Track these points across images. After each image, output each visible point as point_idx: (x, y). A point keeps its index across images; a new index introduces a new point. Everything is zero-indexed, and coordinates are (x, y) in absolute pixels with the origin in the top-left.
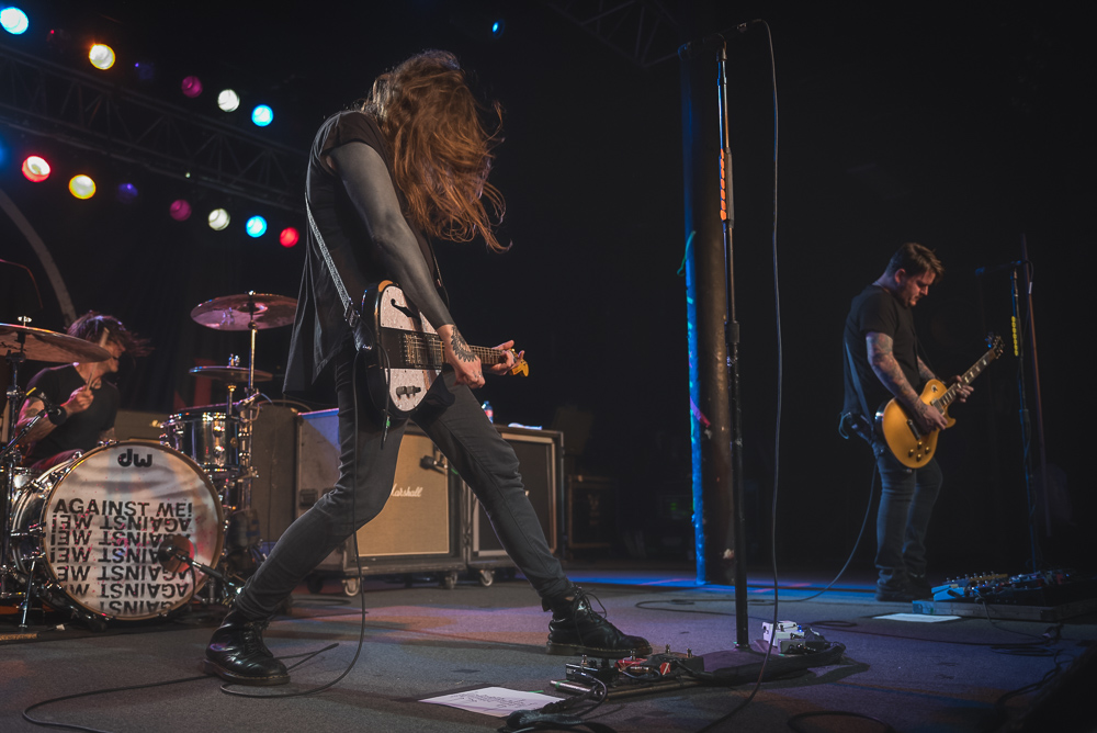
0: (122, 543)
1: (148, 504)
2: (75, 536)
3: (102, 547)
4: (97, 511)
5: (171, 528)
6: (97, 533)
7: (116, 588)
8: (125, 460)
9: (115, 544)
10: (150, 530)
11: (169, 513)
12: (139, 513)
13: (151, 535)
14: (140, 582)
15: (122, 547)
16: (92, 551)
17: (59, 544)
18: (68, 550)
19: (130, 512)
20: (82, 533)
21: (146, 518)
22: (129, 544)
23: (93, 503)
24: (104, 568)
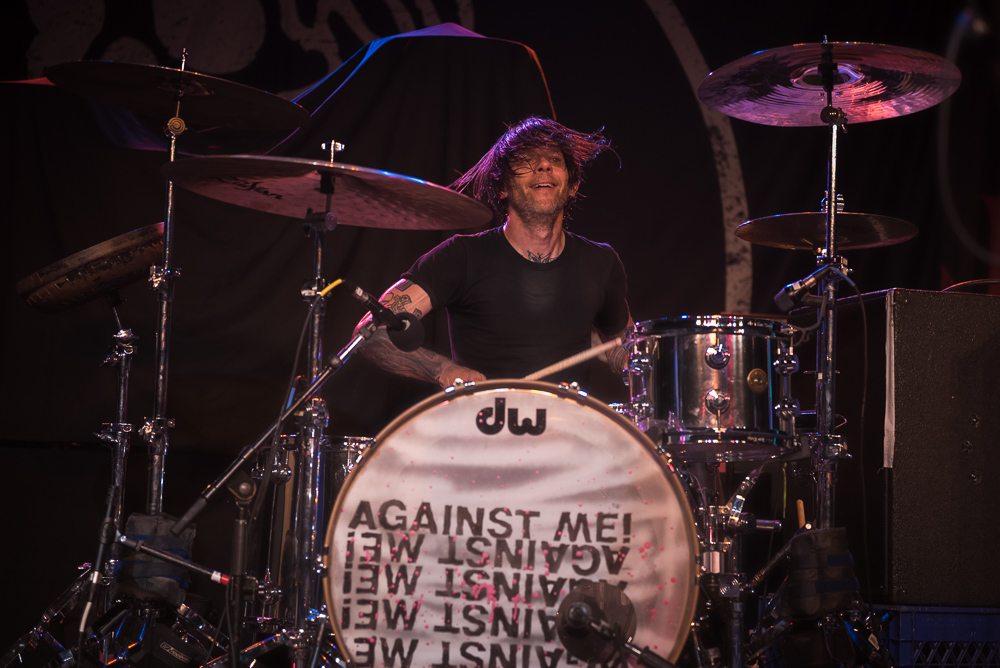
0: (482, 594)
1: (537, 514)
2: (389, 575)
3: (442, 600)
4: (432, 526)
5: (586, 565)
6: (432, 572)
8: (491, 421)
9: (469, 597)
10: (540, 569)
11: (581, 535)
12: (517, 533)
13: (544, 581)
15: (483, 603)
16: (422, 610)
17: (359, 591)
18: (375, 604)
19: (500, 530)
20: (403, 570)
21: (532, 544)
22: (497, 596)
23: (425, 509)
24: (446, 645)
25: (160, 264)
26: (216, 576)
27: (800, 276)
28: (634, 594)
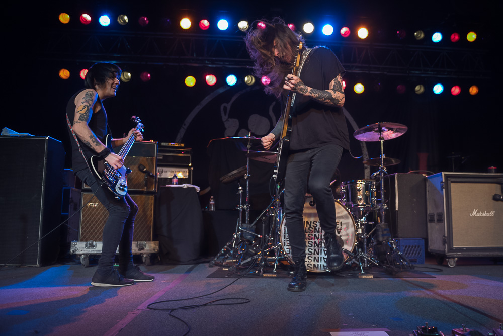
7: (310, 258)
8: (312, 204)
9: (309, 239)
14: (320, 256)
15: (312, 241)
19: (315, 226)
22: (315, 239)
25: (247, 174)
26: (259, 236)
27: (376, 172)
28: (343, 238)
